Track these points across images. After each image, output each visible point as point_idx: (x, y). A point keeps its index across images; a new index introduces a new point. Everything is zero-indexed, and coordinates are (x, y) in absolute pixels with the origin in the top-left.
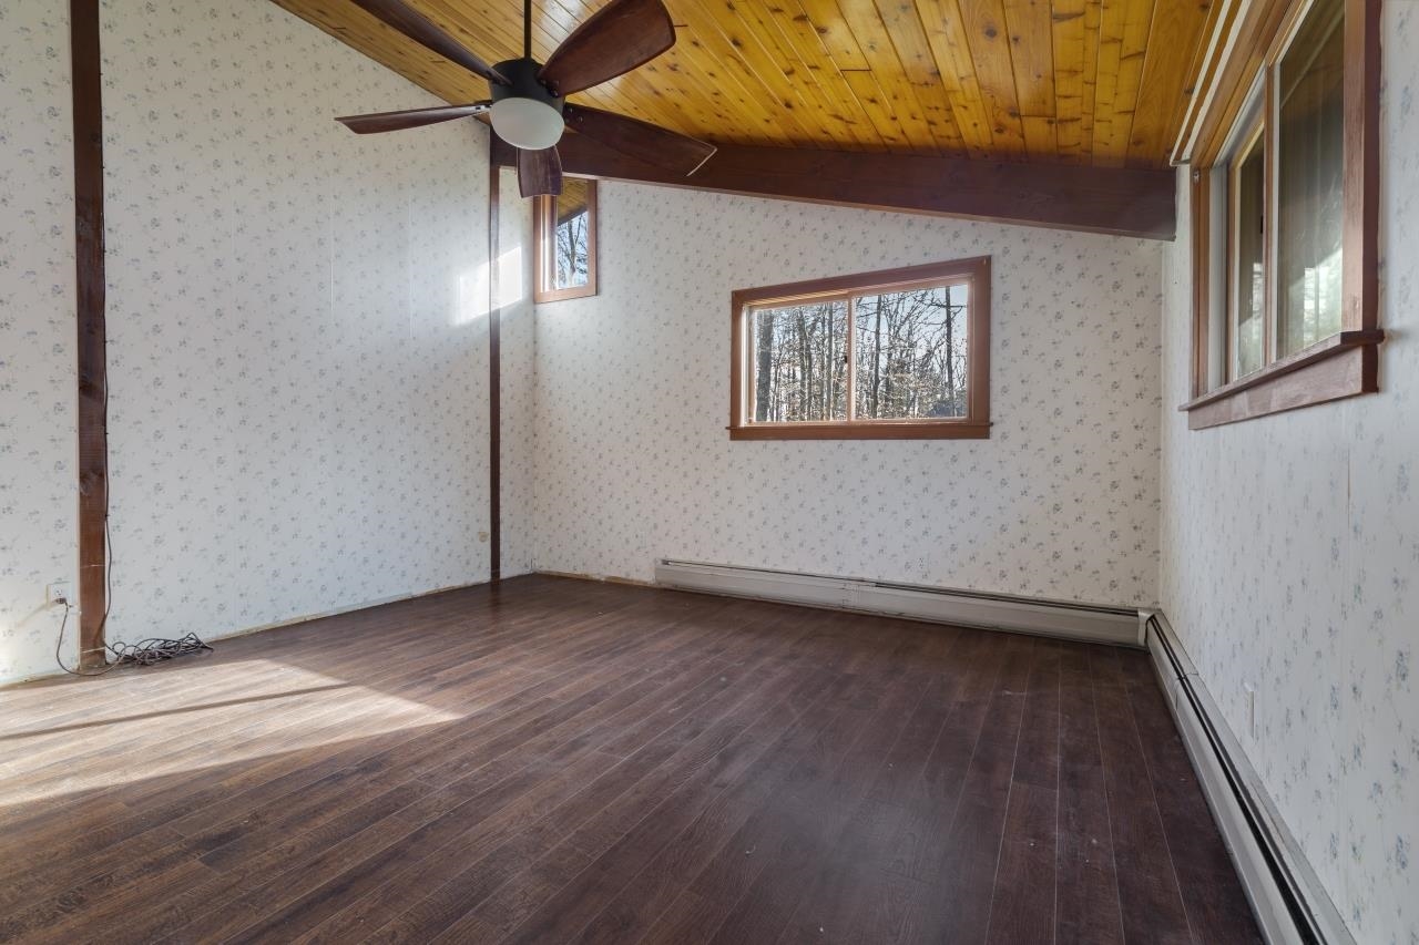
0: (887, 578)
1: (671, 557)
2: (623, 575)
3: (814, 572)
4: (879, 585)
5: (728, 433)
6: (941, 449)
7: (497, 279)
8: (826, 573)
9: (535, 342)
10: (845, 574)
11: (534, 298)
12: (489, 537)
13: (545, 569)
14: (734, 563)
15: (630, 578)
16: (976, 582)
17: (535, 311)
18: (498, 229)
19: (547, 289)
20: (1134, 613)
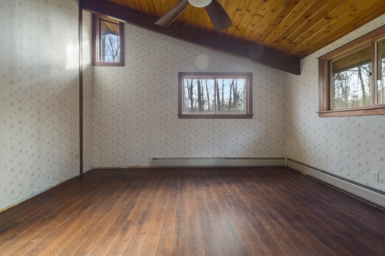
0: (227, 157)
1: (156, 157)
2: (136, 165)
3: (206, 157)
4: (226, 159)
5: (177, 117)
6: (241, 121)
7: (82, 54)
8: (210, 157)
9: (93, 80)
10: (215, 157)
11: (93, 63)
12: (79, 157)
13: (98, 167)
14: (180, 157)
15: (139, 165)
16: (249, 155)
17: (93, 68)
18: (82, 33)
19: (98, 61)
20: (283, 159)
